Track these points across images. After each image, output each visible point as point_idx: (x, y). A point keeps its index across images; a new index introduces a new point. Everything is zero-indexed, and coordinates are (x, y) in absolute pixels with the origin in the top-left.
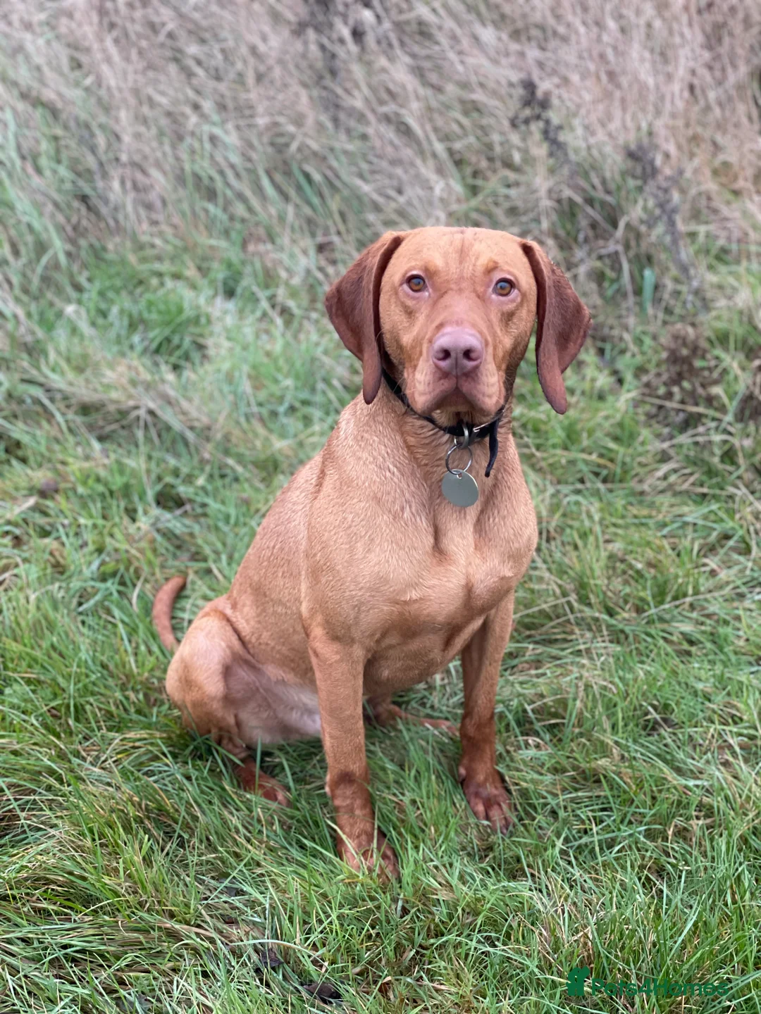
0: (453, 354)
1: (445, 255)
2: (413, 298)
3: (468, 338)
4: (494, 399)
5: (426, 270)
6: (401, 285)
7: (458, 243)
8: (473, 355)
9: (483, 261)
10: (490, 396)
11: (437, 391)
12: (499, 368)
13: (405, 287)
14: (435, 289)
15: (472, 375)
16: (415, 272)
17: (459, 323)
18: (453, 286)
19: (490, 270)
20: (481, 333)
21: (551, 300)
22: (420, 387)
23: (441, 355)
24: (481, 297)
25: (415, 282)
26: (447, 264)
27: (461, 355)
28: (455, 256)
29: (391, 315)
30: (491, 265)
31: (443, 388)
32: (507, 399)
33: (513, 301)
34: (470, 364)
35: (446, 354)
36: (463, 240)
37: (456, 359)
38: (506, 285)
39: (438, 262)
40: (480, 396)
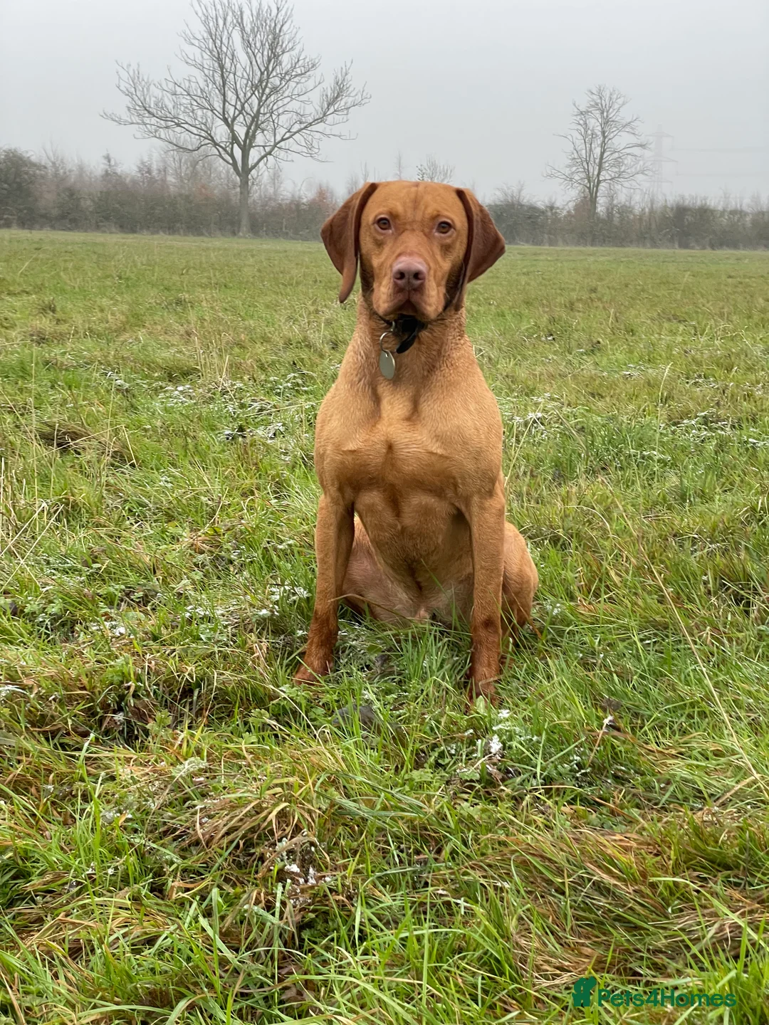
0: (407, 276)
1: (404, 204)
2: (382, 234)
3: (417, 264)
4: (434, 307)
5: (391, 214)
6: (374, 223)
7: (413, 196)
8: (420, 276)
9: (430, 211)
10: (430, 305)
11: (396, 301)
12: (438, 285)
13: (376, 226)
14: (397, 229)
15: (420, 289)
16: (383, 216)
17: (411, 254)
18: (408, 227)
19: (434, 218)
20: (425, 260)
21: (477, 229)
22: (384, 297)
23: (399, 276)
24: (428, 236)
25: (383, 223)
26: (405, 211)
27: (411, 277)
28: (410, 205)
29: (367, 243)
30: (435, 213)
31: (400, 298)
32: (445, 308)
33: (450, 237)
34: (419, 282)
35: (401, 275)
36: (417, 192)
37: (409, 279)
38: (445, 227)
39: (400, 209)
40: (423, 304)
